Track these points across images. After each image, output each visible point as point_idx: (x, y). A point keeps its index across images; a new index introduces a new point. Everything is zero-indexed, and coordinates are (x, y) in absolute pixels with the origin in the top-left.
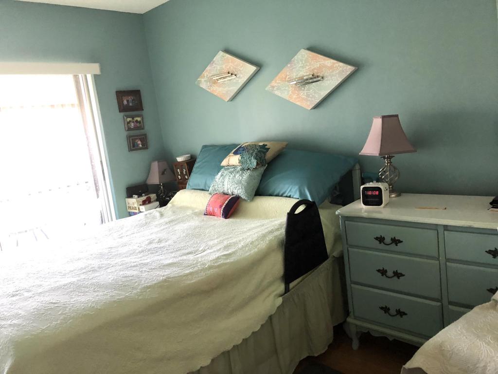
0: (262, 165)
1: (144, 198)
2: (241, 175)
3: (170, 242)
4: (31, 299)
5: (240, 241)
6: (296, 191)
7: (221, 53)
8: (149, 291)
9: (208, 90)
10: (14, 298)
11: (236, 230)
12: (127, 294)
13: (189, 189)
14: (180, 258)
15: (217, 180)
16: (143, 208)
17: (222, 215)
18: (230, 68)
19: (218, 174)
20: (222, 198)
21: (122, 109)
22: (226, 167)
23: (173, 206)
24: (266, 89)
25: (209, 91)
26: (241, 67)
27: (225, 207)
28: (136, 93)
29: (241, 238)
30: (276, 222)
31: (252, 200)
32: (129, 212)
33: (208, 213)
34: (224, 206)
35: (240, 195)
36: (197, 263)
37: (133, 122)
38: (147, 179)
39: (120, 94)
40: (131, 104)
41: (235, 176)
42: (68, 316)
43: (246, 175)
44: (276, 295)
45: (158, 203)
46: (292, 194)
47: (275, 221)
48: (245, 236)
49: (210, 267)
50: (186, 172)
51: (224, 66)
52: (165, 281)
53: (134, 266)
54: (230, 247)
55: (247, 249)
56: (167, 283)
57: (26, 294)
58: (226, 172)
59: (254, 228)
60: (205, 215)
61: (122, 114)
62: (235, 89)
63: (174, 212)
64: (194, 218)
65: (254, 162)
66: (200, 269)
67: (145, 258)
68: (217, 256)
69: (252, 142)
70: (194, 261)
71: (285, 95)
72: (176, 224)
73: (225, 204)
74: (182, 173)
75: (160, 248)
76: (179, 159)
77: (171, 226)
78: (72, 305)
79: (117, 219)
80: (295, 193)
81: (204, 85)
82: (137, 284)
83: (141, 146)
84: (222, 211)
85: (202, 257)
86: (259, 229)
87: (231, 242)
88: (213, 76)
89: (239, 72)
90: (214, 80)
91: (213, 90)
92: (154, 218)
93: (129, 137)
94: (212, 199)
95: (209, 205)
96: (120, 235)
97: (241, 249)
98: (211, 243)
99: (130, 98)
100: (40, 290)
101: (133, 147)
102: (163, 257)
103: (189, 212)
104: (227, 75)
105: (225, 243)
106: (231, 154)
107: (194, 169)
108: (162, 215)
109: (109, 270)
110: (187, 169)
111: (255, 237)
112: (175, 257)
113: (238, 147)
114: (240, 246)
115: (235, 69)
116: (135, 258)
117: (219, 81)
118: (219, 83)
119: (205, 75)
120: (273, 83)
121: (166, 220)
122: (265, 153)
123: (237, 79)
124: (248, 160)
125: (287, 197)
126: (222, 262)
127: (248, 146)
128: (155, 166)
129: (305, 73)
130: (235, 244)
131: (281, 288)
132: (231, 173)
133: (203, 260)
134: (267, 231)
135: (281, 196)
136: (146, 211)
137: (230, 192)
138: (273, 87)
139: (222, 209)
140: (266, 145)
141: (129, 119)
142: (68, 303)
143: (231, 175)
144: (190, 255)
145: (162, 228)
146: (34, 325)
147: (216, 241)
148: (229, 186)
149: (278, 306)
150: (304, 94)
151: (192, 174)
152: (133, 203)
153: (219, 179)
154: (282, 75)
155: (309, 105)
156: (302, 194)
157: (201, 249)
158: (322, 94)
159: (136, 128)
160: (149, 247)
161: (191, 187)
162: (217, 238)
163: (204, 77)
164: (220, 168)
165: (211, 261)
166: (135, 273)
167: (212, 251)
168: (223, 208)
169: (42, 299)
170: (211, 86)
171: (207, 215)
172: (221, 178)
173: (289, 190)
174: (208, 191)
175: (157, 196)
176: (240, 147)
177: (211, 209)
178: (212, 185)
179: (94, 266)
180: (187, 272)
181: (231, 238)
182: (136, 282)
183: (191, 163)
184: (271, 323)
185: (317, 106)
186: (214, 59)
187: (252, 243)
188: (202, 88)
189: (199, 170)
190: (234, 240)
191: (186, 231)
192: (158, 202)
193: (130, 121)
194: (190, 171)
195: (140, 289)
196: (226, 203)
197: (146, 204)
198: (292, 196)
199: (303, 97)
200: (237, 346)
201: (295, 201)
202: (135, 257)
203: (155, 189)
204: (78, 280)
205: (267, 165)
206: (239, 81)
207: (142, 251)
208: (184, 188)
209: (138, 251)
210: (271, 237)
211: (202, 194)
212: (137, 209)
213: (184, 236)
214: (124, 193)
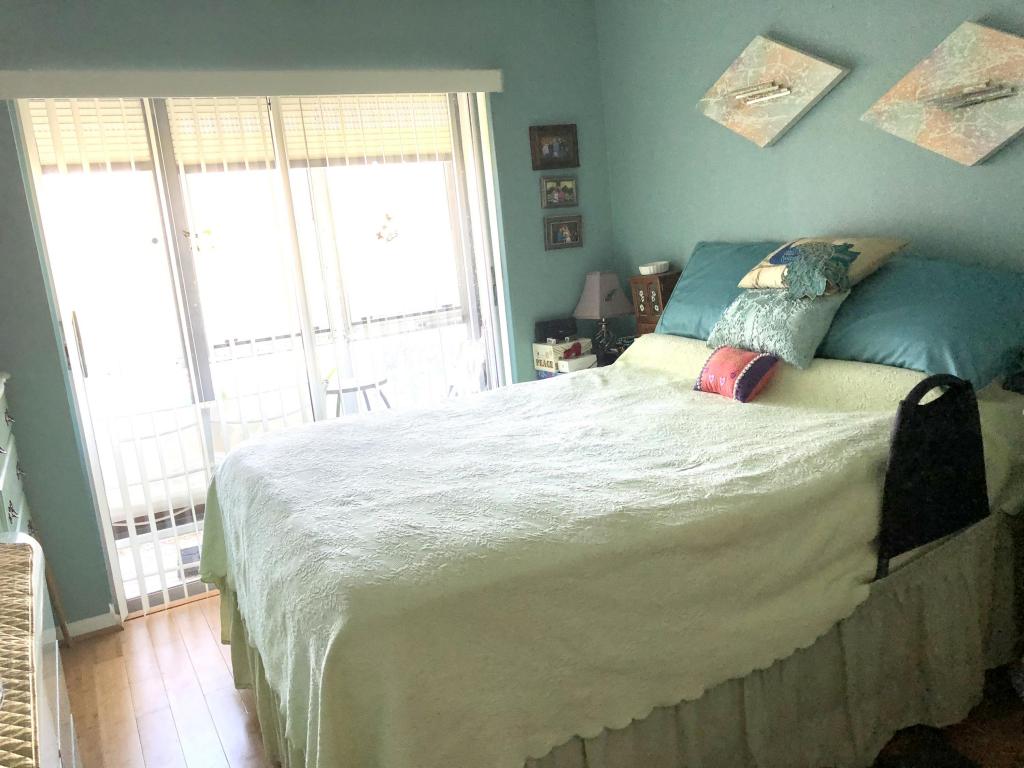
0: (839, 291)
1: (568, 345)
2: (786, 310)
3: (624, 438)
4: (374, 515)
5: (779, 452)
6: (920, 353)
7: (760, 41)
8: (589, 530)
9: (721, 122)
10: (346, 509)
11: (769, 429)
12: (547, 530)
13: (660, 333)
14: (648, 473)
15: (728, 317)
16: (564, 365)
17: (737, 394)
18: (778, 72)
19: (729, 304)
20: (738, 358)
21: (541, 163)
22: (750, 292)
23: (628, 366)
24: (862, 119)
25: (724, 124)
26: (804, 71)
27: (743, 378)
28: (568, 132)
29: (782, 447)
30: (865, 420)
31: (808, 366)
32: (538, 371)
33: (704, 388)
34: (741, 375)
35: (780, 354)
36: (686, 487)
37: (558, 191)
38: (575, 309)
39: (538, 132)
40: (556, 154)
41: (771, 311)
42: (439, 554)
43: (798, 311)
44: (856, 579)
45: (594, 358)
46: (908, 361)
47: (862, 416)
48: (791, 442)
49: (714, 500)
50: (656, 297)
51: (763, 70)
52: (621, 514)
53: (557, 477)
54: (757, 464)
55: (796, 470)
56: (624, 520)
57: (365, 504)
58: (750, 301)
59: (811, 427)
60: (696, 389)
61: (539, 173)
62: (785, 118)
63: (629, 379)
64: (673, 393)
65: (821, 284)
66: (693, 500)
67: (579, 463)
68: (729, 477)
69: (816, 238)
70: (679, 482)
71: (908, 134)
72: (636, 402)
73: (744, 371)
74: (648, 299)
75: (606, 447)
76: (645, 270)
77: (624, 405)
78: (445, 535)
79: (514, 382)
80: (918, 357)
81: (713, 112)
82: (564, 512)
83: (568, 239)
84: (736, 386)
85: (696, 476)
86: (824, 432)
87: (759, 451)
88: (736, 91)
89: (798, 81)
90: (739, 100)
91: (733, 123)
92: (590, 385)
93: (547, 222)
94: (714, 358)
95: (705, 370)
96: (524, 413)
97: (781, 469)
98: (714, 450)
99: (555, 141)
100: (388, 500)
101: (553, 242)
102: (614, 466)
103: (662, 381)
104: (769, 89)
105: (746, 453)
106: (763, 263)
107: (676, 292)
108: (605, 382)
109: (509, 479)
110: (660, 293)
111: (815, 447)
112: (637, 469)
113: (784, 247)
114: (781, 463)
115: (790, 74)
116: (558, 461)
117: (748, 103)
118: (750, 106)
119: (719, 91)
120: (882, 105)
121: (615, 392)
122: (846, 264)
123: (792, 97)
124: (806, 278)
125: (893, 365)
126: (740, 492)
127: (806, 245)
128: (595, 281)
129: (967, 79)
130: (769, 456)
131: (870, 564)
132: (763, 303)
133: (698, 482)
134: (843, 436)
135: (880, 363)
136: (571, 371)
137: (756, 346)
138: (880, 114)
139: (737, 382)
140: (852, 246)
141: (550, 185)
142: (438, 530)
143: (763, 310)
144: (669, 470)
145: (608, 407)
146: (382, 562)
147: (724, 447)
148: (755, 334)
149: (857, 603)
150: (959, 128)
151: (671, 302)
152: (547, 354)
153: (733, 316)
154: (906, 85)
155: (968, 156)
156: (932, 360)
157: (691, 460)
158: (1008, 127)
159: (563, 203)
160: (584, 442)
161: (666, 328)
162: (726, 440)
163: (716, 93)
164: (735, 292)
165: (716, 487)
166: (560, 490)
167: (716, 466)
168: (739, 378)
169: (392, 516)
170: (729, 113)
171: (701, 390)
172: (738, 314)
173: (901, 349)
174: (705, 340)
175: (593, 342)
176: (787, 248)
177: (710, 378)
178: (716, 329)
179: (481, 467)
180: (666, 502)
181: (758, 443)
182: (563, 509)
183: (669, 280)
184: (840, 634)
185: (988, 160)
186: (742, 55)
187: (809, 459)
188: (708, 118)
189: (685, 294)
190: (767, 449)
191: (657, 420)
192: (595, 356)
193: (552, 189)
194: (666, 296)
195: (572, 524)
196: (746, 368)
197: (572, 358)
198: (906, 366)
199: (956, 135)
200: (761, 671)
201: (918, 378)
202: (557, 458)
203: (591, 328)
204: (454, 490)
205: (849, 292)
206: (797, 102)
207: (572, 449)
208: (652, 330)
209: (561, 448)
210: (850, 452)
211: (691, 346)
212: (554, 366)
213: (654, 429)
214: (530, 330)
